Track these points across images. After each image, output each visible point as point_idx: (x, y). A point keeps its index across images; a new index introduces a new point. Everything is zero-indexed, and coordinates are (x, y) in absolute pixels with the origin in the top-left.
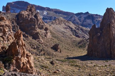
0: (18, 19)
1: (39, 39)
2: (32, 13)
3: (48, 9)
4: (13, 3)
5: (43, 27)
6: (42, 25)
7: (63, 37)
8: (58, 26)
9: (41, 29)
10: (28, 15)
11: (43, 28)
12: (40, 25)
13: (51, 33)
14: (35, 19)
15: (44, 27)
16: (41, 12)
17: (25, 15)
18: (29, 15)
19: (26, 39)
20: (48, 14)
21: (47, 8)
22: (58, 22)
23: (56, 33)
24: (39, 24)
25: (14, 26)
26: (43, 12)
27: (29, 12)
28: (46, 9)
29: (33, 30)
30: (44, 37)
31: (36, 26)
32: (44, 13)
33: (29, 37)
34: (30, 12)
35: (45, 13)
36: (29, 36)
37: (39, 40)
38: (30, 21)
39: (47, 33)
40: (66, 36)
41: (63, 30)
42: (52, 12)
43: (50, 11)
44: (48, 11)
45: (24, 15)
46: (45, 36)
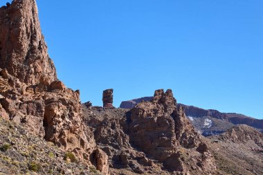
0: (129, 121)
1: (182, 170)
2: (166, 107)
3: (215, 114)
4: (134, 102)
5: (193, 143)
6: (191, 137)
7: (252, 171)
8: (237, 146)
9: (187, 148)
10: (154, 110)
11: (194, 146)
12: (186, 138)
13: (216, 158)
14: (171, 119)
15: (197, 144)
16: (198, 119)
17: (146, 110)
18: (156, 111)
19: (146, 169)
20: (213, 124)
21: (211, 110)
22: (236, 137)
23: (229, 160)
24: (184, 135)
25: (117, 133)
26: (203, 122)
27: (157, 106)
28: (209, 113)
29: (164, 146)
30: (194, 167)
31: (174, 138)
32: (206, 124)
33: (154, 164)
34: (161, 106)
35: (207, 122)
36: (155, 162)
37: (179, 173)
38: (159, 125)
39: (204, 158)
40: (259, 169)
41: (250, 155)
42: (224, 121)
43: (220, 118)
44: (214, 119)
45: (144, 111)
46: (199, 164)
